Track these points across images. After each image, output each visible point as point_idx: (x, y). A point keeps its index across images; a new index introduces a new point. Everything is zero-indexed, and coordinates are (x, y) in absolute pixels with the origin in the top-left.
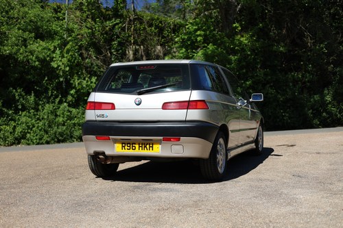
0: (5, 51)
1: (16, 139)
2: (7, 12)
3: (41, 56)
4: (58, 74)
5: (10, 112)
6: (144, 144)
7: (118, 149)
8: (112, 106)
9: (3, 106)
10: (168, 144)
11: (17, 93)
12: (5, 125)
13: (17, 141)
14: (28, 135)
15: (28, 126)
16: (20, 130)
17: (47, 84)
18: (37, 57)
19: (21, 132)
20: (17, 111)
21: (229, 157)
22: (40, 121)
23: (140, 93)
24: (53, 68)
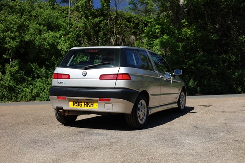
0: (26, 38)
1: (33, 97)
2: (30, 12)
3: (50, 42)
4: (61, 54)
5: (30, 79)
6: (88, 103)
7: (71, 106)
8: (68, 77)
9: (25, 75)
10: (103, 103)
11: (34, 66)
12: (27, 87)
13: (34, 98)
14: (41, 94)
15: (41, 89)
16: (36, 91)
17: (54, 61)
18: (48, 42)
19: (36, 92)
20: (34, 78)
21: (150, 113)
22: (49, 85)
23: (86, 68)
24: (58, 49)
